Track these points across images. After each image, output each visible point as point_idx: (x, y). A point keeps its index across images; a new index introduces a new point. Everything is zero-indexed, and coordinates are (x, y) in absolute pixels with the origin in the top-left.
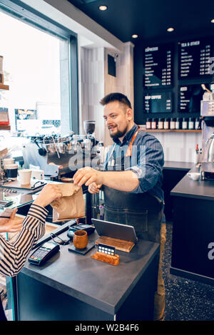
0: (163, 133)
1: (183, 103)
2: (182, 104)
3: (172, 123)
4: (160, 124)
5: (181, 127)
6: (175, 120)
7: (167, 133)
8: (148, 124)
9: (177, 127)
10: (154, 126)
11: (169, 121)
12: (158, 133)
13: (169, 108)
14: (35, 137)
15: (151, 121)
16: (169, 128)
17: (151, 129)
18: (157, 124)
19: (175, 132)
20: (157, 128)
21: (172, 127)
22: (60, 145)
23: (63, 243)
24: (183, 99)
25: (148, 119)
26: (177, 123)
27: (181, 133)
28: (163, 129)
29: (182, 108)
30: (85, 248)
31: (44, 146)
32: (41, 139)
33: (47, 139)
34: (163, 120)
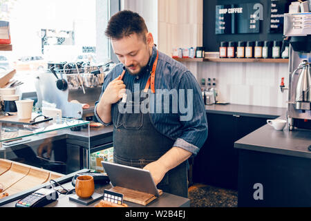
0: (244, 64)
1: (274, 19)
2: (272, 21)
3: (257, 49)
4: (240, 50)
5: (270, 55)
6: (261, 45)
7: (250, 63)
8: (223, 50)
9: (265, 54)
10: (231, 53)
11: (253, 45)
12: (238, 63)
13: (254, 27)
14: (53, 65)
15: (226, 45)
16: (253, 56)
17: (227, 57)
18: (235, 50)
19: (262, 62)
20: (235, 56)
21: (257, 54)
22: (86, 76)
23: (65, 192)
24: (274, 13)
25: (222, 43)
26: (265, 49)
27: (271, 63)
28: (244, 57)
29: (272, 26)
30: (91, 198)
31: (65, 77)
32: (61, 66)
33: (69, 67)
34: (244, 45)
